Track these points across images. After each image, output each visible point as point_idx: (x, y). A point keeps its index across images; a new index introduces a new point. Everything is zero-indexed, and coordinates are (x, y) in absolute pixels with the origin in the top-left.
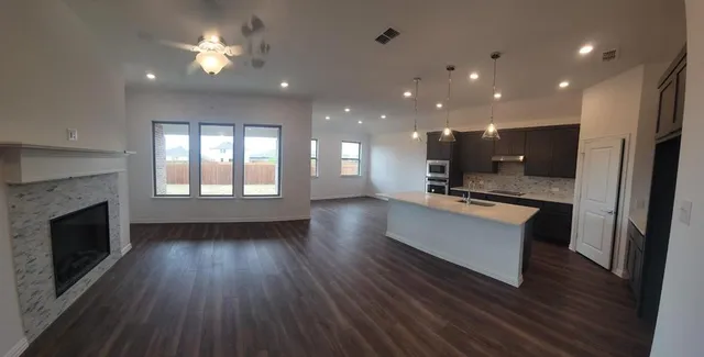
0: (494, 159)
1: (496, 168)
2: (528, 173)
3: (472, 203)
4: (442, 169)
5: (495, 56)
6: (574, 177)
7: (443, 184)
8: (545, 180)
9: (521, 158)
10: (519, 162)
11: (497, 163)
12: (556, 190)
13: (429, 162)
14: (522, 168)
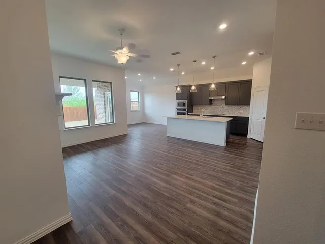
0: (210, 98)
1: (211, 102)
2: (227, 104)
4: (184, 104)
5: (214, 57)
6: (250, 105)
7: (185, 112)
8: (236, 107)
9: (224, 97)
10: (222, 99)
11: (211, 100)
13: (177, 101)
14: (224, 102)
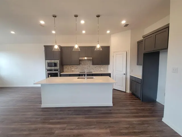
1: (79, 63)
2: (93, 64)
3: (88, 78)
4: (55, 65)
5: (98, 16)
6: (109, 64)
7: (56, 72)
8: (99, 66)
12: (102, 69)
13: (47, 61)
14: (91, 62)
